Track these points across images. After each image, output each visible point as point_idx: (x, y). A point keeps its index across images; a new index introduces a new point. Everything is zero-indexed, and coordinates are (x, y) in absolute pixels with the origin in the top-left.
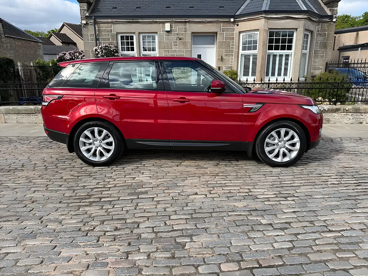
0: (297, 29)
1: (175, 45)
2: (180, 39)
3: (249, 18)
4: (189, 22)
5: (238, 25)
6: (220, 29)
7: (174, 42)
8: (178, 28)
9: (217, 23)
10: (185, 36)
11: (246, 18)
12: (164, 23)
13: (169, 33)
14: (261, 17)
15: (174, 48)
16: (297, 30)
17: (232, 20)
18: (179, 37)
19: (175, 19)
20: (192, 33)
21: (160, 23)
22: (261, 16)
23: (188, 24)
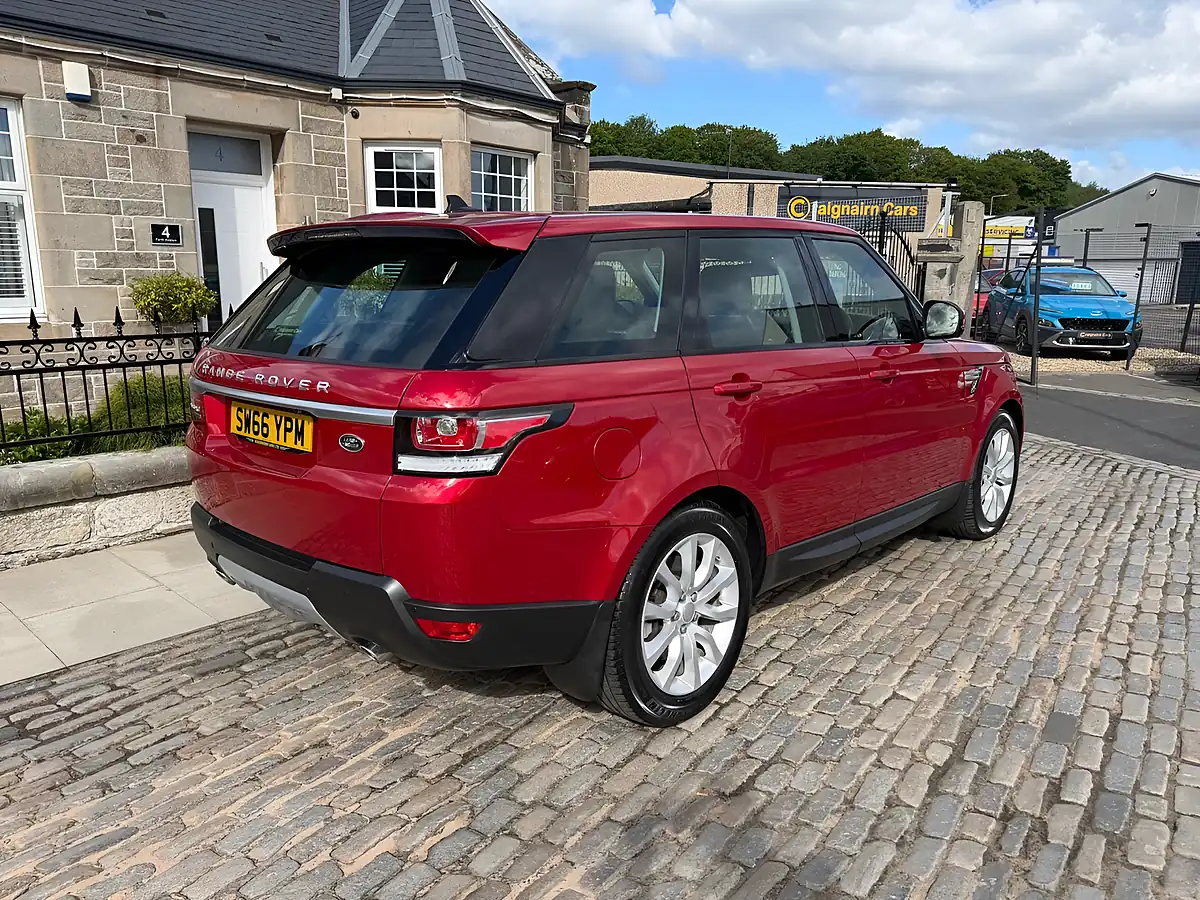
0: (535, 154)
1: (118, 163)
2: (141, 139)
3: (405, 96)
4: (172, 73)
5: (356, 115)
6: (295, 119)
7: (114, 148)
8: (127, 91)
9: (282, 96)
10: (161, 127)
11: (391, 96)
12: (56, 57)
13: (85, 107)
14: (448, 100)
15: (114, 173)
16: (535, 156)
17: (337, 93)
18: (133, 131)
19: (110, 51)
20: (190, 120)
21: (36, 53)
22: (451, 97)
23: (167, 83)
